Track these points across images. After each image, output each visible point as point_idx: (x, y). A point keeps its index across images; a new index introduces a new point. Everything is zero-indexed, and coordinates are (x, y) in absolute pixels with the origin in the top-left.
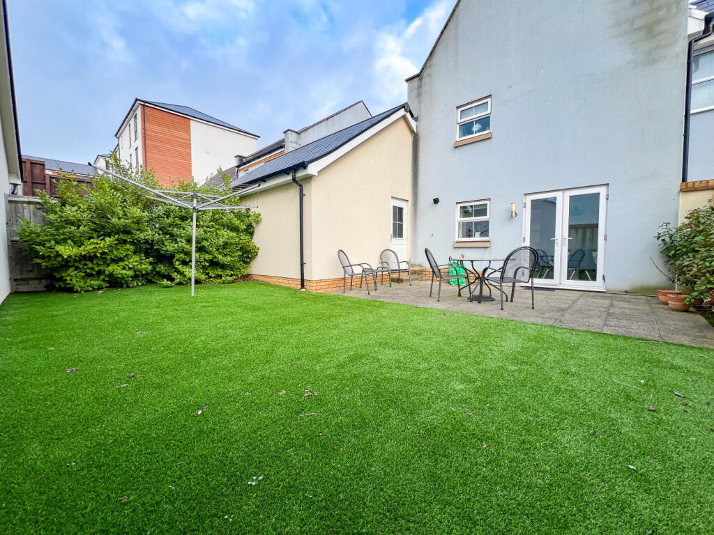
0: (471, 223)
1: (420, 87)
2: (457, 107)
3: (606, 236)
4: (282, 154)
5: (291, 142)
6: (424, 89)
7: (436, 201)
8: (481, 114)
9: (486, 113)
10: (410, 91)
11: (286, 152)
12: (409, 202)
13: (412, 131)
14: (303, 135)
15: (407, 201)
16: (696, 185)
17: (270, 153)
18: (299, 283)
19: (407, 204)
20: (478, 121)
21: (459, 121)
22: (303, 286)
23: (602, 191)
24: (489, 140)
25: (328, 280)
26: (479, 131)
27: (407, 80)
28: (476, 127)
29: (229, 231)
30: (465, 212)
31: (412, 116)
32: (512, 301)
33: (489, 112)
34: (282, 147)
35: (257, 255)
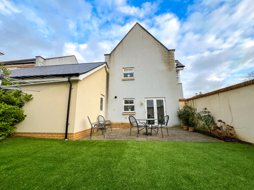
0: (128, 106)
1: (110, 58)
2: (123, 68)
3: (166, 111)
4: (33, 67)
5: (40, 62)
6: (111, 59)
7: (116, 97)
8: (131, 72)
9: (132, 72)
10: (106, 59)
11: (36, 66)
12: (105, 97)
13: (107, 72)
14: (47, 61)
15: (104, 96)
16: (182, 100)
17: (23, 64)
18: (64, 136)
19: (104, 97)
20: (130, 74)
21: (124, 72)
22: (66, 137)
23: (164, 99)
24: (134, 80)
25: (80, 132)
26: (130, 77)
27: (105, 55)
28: (129, 76)
29: (6, 104)
30: (126, 102)
31: (108, 67)
32: (157, 134)
33: (133, 72)
34: (33, 63)
35: (23, 120)
